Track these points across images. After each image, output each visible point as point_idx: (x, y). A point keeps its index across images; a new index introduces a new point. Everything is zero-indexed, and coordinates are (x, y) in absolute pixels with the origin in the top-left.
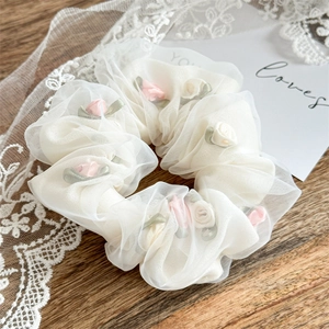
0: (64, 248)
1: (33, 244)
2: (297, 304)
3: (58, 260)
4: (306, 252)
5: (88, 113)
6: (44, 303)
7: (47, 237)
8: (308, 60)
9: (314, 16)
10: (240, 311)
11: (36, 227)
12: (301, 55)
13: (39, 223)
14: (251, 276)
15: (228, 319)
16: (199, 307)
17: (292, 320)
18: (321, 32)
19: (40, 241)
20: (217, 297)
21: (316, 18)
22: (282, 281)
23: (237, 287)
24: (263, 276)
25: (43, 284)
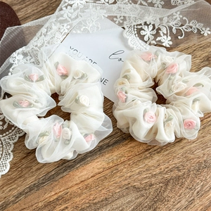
0: (18, 135)
1: (4, 134)
2: (121, 167)
3: (15, 141)
4: (126, 144)
5: (28, 78)
6: (11, 159)
7: (10, 131)
8: (135, 48)
9: (139, 23)
10: (97, 171)
11: (5, 127)
12: (131, 46)
13: (7, 124)
14: (102, 156)
15: (92, 175)
16: (80, 170)
17: (118, 174)
18: (143, 33)
19: (7, 133)
20: (88, 165)
21: (141, 25)
22: (115, 158)
23: (96, 161)
24: (107, 156)
25: (10, 151)
